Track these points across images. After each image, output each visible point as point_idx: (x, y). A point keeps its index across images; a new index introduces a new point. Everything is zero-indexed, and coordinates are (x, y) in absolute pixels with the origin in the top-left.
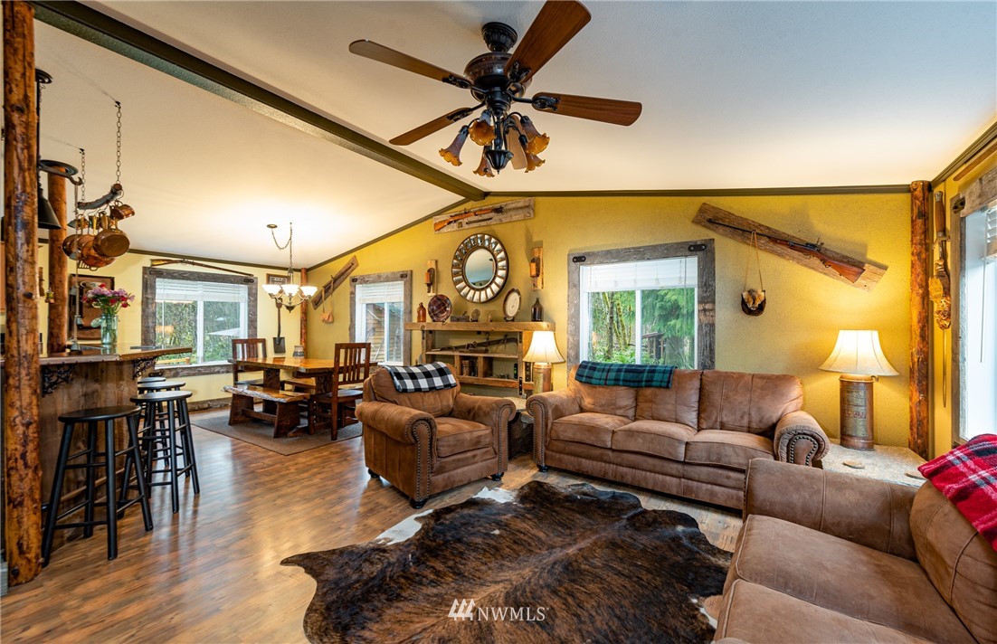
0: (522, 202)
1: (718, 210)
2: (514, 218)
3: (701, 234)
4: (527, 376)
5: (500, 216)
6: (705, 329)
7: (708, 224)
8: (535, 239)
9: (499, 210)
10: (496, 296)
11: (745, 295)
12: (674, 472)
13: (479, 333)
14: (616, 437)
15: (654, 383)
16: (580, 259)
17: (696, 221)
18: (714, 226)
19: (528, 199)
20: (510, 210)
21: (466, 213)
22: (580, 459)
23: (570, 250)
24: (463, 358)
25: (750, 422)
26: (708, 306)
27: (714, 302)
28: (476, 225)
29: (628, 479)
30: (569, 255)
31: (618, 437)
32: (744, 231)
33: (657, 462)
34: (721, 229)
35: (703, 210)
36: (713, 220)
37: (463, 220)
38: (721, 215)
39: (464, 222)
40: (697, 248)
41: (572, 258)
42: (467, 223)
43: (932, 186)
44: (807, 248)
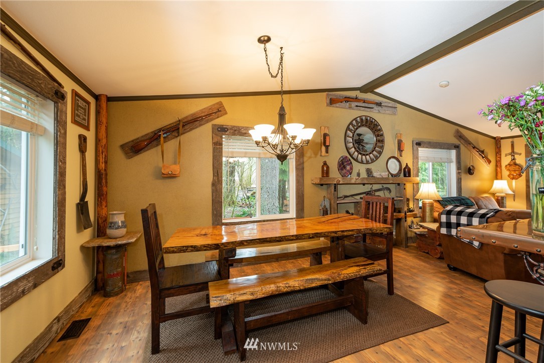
0: (392, 104)
1: (461, 133)
2: (386, 112)
3: (456, 142)
4: (407, 210)
5: (380, 108)
6: (459, 181)
8: (397, 128)
9: (379, 104)
11: (471, 168)
16: (419, 144)
17: (455, 136)
18: (460, 139)
20: (385, 106)
21: (356, 99)
23: (413, 139)
26: (460, 171)
28: (363, 109)
30: (413, 141)
32: (468, 142)
34: (462, 141)
35: (458, 131)
36: (460, 136)
37: (354, 103)
38: (462, 135)
39: (354, 104)
40: (457, 147)
41: (415, 142)
42: (356, 106)
43: (501, 139)
44: (481, 152)
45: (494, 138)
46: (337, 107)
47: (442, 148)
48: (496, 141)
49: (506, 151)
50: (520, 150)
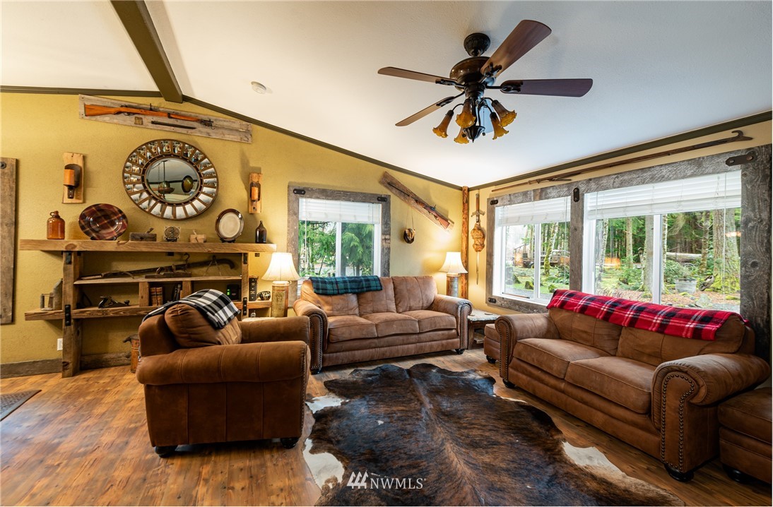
0: (237, 124)
1: (392, 178)
2: (227, 137)
3: (383, 191)
4: (250, 296)
5: (208, 130)
6: (386, 251)
7: (388, 186)
8: (253, 164)
9: (207, 123)
10: (200, 214)
11: (407, 231)
12: (414, 341)
13: (171, 254)
14: (380, 328)
15: (372, 288)
16: (300, 192)
17: (381, 182)
18: (390, 188)
19: (244, 123)
20: (223, 128)
21: (152, 110)
22: (353, 352)
23: (289, 183)
24: (152, 285)
25: (423, 303)
26: (387, 237)
27: (390, 235)
28: (168, 128)
29: (388, 355)
30: (289, 187)
31: (381, 327)
32: (405, 193)
33: (405, 337)
34: (394, 190)
35: (385, 176)
36: (391, 184)
37: (147, 117)
38: (394, 181)
39: (147, 119)
40: (383, 200)
41: (292, 189)
42: (153, 123)
43: (469, 190)
44: (431, 209)
45: (461, 189)
46: (105, 122)
47: (352, 199)
48: (464, 193)
49: (473, 208)
50: (484, 207)
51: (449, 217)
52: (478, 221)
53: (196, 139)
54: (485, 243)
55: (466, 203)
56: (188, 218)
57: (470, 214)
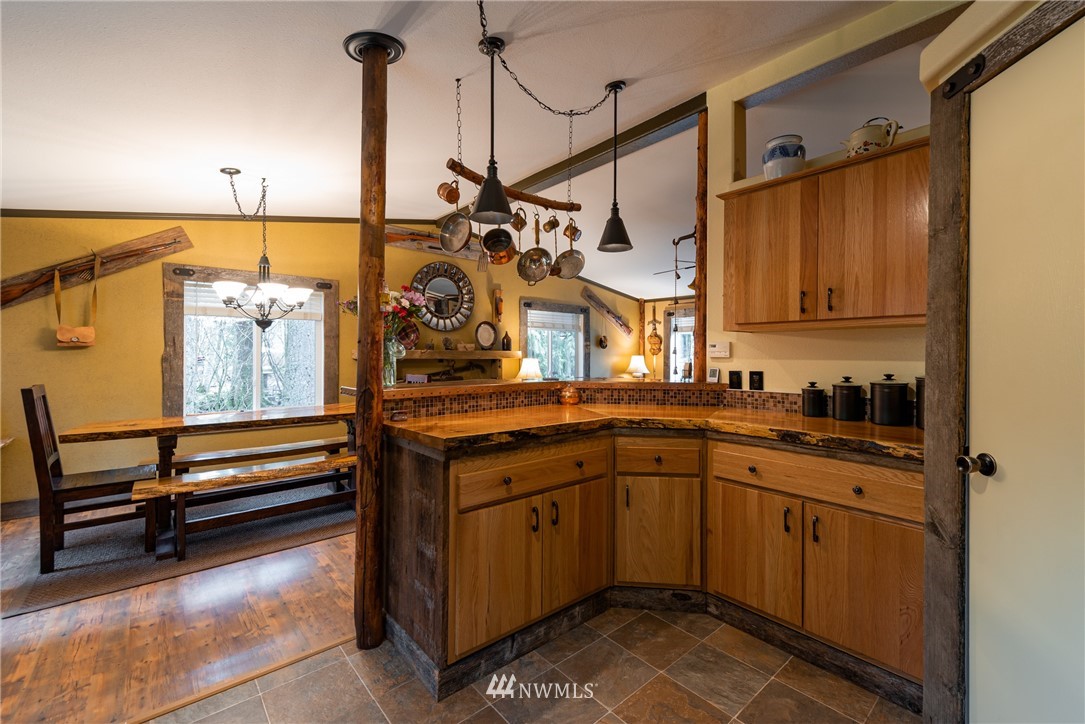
1: (591, 292)
3: (583, 303)
6: (587, 356)
7: (588, 298)
8: (495, 281)
10: (462, 326)
11: (602, 338)
13: (441, 361)
16: (528, 305)
17: (583, 295)
18: (589, 300)
20: (476, 250)
21: (429, 236)
23: (520, 297)
26: (588, 343)
27: (590, 341)
28: (440, 252)
30: (519, 300)
32: (600, 305)
34: (592, 302)
35: (586, 289)
36: (590, 296)
37: (426, 242)
38: (592, 295)
39: (425, 244)
40: (585, 311)
41: (522, 302)
42: (430, 247)
43: (645, 301)
44: (618, 318)
45: (637, 300)
46: (396, 246)
47: (563, 311)
48: (640, 305)
49: (649, 317)
50: (660, 317)
51: (630, 325)
52: (655, 329)
53: (458, 261)
54: (662, 347)
55: (642, 314)
56: (454, 329)
57: (646, 323)
